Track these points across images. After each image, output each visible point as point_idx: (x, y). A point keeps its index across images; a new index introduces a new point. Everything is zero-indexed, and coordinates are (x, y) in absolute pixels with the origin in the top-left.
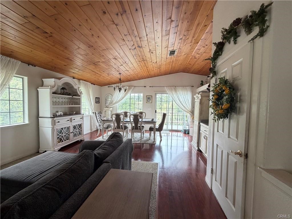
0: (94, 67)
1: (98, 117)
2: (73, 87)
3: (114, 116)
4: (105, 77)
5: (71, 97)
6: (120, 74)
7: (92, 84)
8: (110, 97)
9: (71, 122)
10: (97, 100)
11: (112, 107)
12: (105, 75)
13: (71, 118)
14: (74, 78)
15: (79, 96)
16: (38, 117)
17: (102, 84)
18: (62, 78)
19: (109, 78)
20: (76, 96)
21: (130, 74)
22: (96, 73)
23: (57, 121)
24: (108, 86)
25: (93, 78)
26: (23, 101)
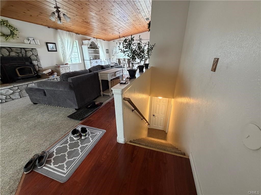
0: (105, 31)
1: (109, 61)
2: (95, 44)
3: (117, 60)
4: (111, 36)
5: (95, 49)
6: (119, 33)
7: (103, 40)
8: (115, 49)
9: (97, 63)
10: (107, 51)
11: (116, 55)
12: (111, 34)
13: (97, 61)
14: (94, 38)
15: (98, 49)
16: (84, 60)
17: (109, 40)
18: (90, 39)
19: (114, 36)
20: (97, 49)
21: (125, 32)
22: (105, 34)
23: (92, 62)
24: (113, 41)
25: (104, 37)
26: (78, 52)
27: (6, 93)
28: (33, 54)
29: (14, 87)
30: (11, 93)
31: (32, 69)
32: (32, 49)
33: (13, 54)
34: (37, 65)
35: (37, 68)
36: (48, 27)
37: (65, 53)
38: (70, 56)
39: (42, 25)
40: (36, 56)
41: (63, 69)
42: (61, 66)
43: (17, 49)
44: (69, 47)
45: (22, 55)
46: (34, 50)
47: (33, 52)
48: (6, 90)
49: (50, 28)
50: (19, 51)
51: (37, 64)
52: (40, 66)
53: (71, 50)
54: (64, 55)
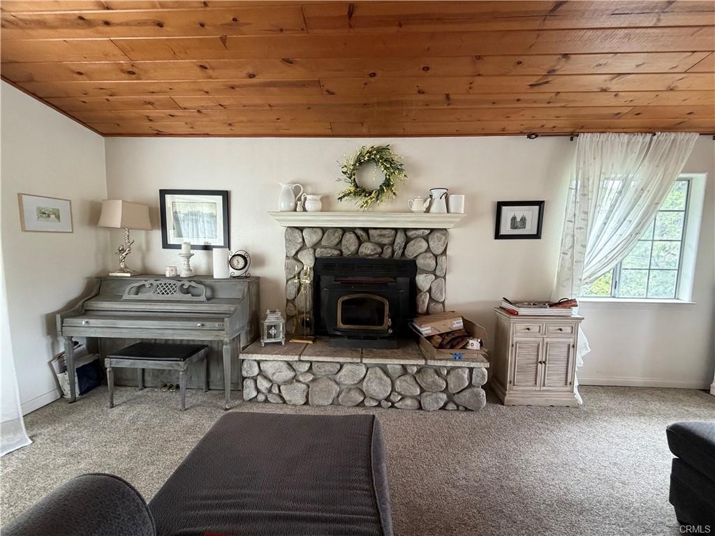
26: (683, 241)
27: (274, 374)
28: (428, 250)
29: (300, 361)
30: (287, 378)
31: (387, 308)
32: (432, 230)
33: (368, 249)
34: (430, 291)
35: (424, 302)
36: (529, 137)
37: (578, 247)
38: (612, 259)
39: (503, 132)
40: (436, 257)
41: (528, 325)
42: (522, 311)
43: (384, 232)
44: (618, 214)
45: (393, 252)
46: (437, 234)
47: (431, 243)
48: (276, 364)
49: (537, 136)
50: (386, 241)
51: (427, 288)
52: (436, 295)
53: (627, 229)
54: (568, 257)
